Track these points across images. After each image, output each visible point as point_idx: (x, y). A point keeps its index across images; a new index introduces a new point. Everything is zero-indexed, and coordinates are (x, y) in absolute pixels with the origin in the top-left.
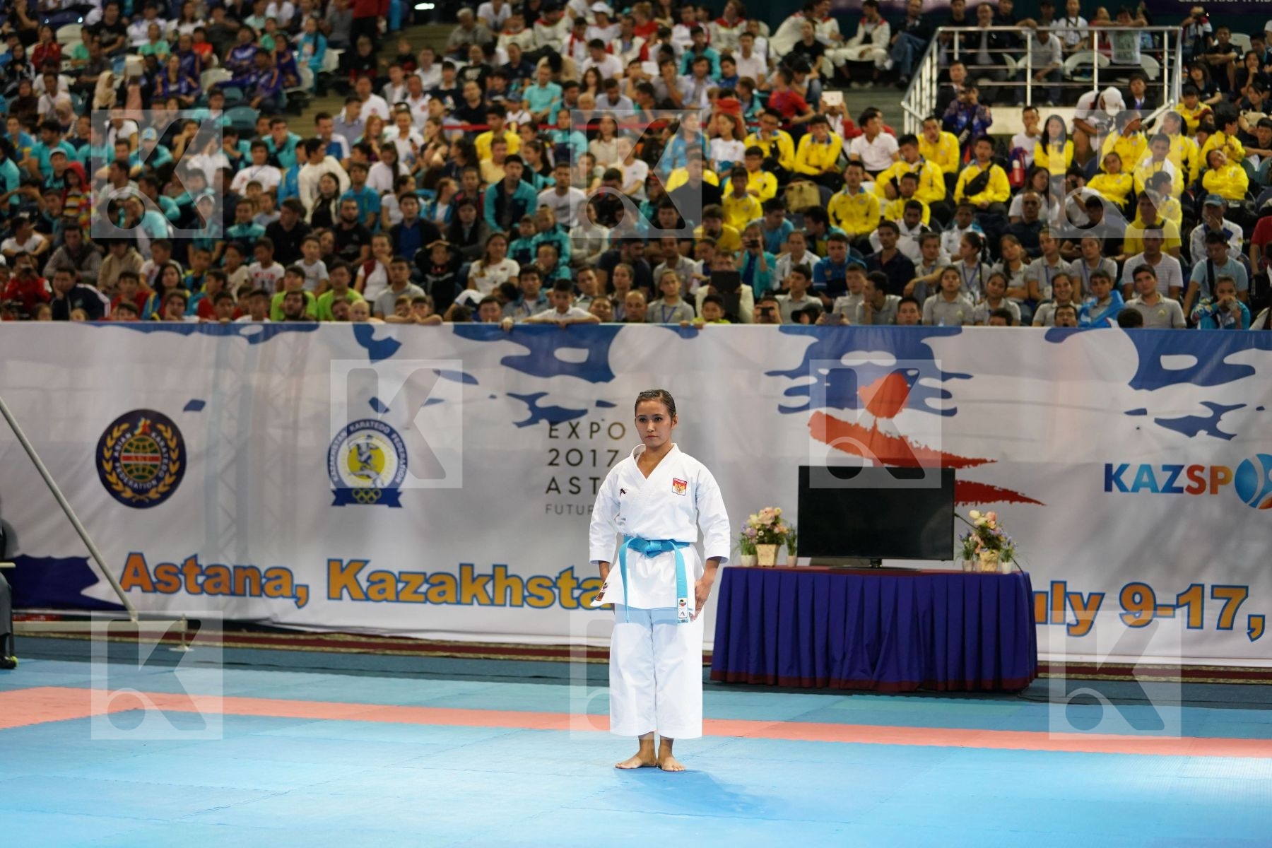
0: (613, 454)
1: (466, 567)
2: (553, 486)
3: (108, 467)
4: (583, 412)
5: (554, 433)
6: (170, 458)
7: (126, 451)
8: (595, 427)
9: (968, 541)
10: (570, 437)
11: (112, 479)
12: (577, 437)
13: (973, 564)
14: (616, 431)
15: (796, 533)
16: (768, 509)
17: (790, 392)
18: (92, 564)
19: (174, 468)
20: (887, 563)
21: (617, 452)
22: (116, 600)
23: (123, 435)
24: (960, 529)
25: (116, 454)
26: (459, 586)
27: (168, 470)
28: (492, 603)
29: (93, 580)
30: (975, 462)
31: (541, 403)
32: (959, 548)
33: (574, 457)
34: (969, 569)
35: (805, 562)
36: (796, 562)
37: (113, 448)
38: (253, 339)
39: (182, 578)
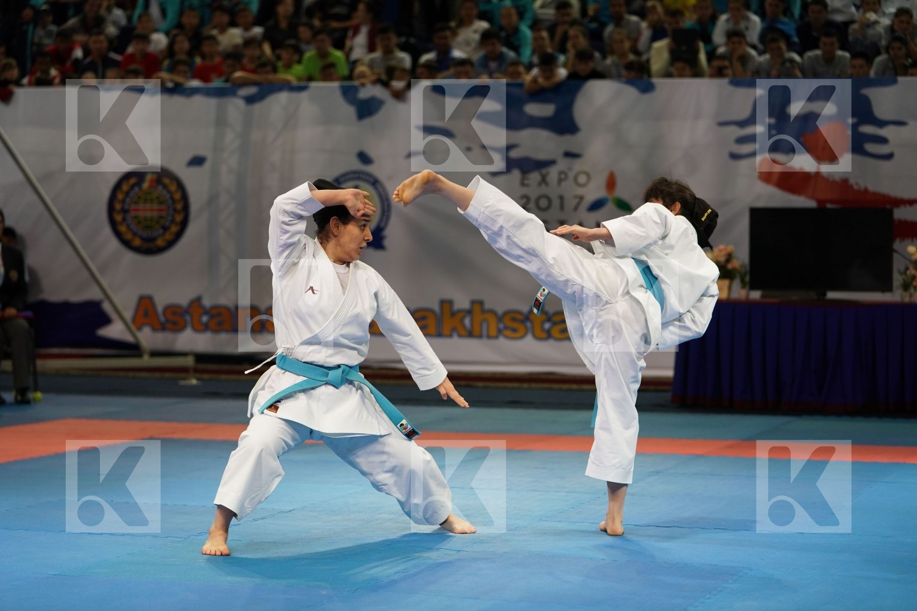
0: (576, 200)
1: (446, 304)
3: (118, 218)
4: (551, 163)
5: (526, 182)
6: (175, 210)
7: (136, 203)
8: (563, 176)
9: (905, 273)
10: (540, 184)
11: (123, 229)
12: (547, 184)
13: (911, 295)
14: (582, 179)
15: (748, 268)
16: (722, 247)
17: (741, 140)
18: (107, 307)
19: (179, 218)
20: (832, 295)
21: (581, 198)
22: (129, 338)
23: (132, 187)
24: (898, 264)
25: (126, 207)
26: (439, 320)
27: (173, 221)
28: (470, 334)
29: (106, 321)
30: (911, 202)
31: (514, 154)
32: (897, 279)
33: (543, 203)
34: (907, 299)
35: (756, 295)
36: (748, 295)
37: (123, 201)
38: (250, 100)
39: (188, 318)
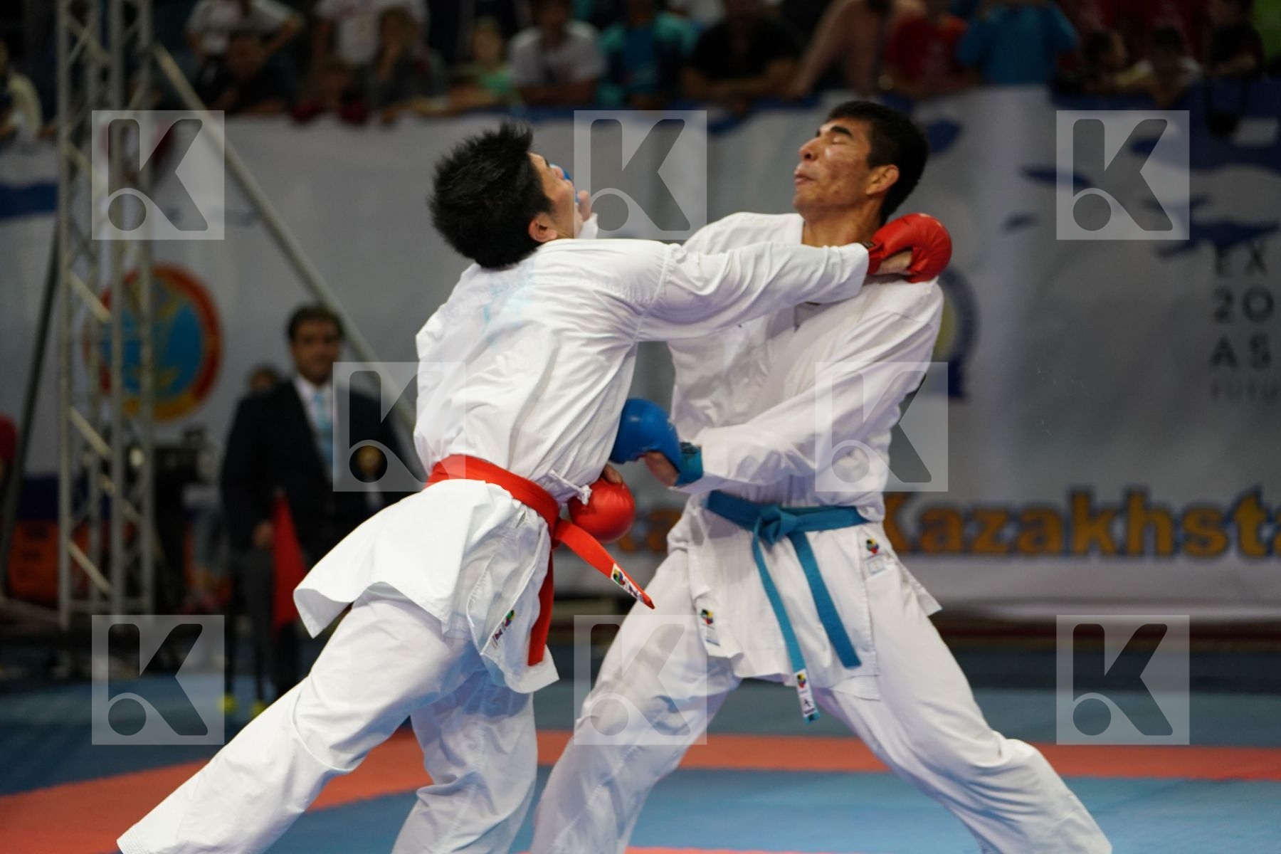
1: (1080, 497)
2: (1223, 354)
4: (1271, 228)
5: (1226, 266)
10: (1250, 269)
12: (1263, 268)
26: (1067, 526)
28: (1122, 552)
31: (1205, 214)
33: (1258, 304)
